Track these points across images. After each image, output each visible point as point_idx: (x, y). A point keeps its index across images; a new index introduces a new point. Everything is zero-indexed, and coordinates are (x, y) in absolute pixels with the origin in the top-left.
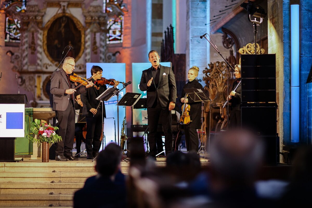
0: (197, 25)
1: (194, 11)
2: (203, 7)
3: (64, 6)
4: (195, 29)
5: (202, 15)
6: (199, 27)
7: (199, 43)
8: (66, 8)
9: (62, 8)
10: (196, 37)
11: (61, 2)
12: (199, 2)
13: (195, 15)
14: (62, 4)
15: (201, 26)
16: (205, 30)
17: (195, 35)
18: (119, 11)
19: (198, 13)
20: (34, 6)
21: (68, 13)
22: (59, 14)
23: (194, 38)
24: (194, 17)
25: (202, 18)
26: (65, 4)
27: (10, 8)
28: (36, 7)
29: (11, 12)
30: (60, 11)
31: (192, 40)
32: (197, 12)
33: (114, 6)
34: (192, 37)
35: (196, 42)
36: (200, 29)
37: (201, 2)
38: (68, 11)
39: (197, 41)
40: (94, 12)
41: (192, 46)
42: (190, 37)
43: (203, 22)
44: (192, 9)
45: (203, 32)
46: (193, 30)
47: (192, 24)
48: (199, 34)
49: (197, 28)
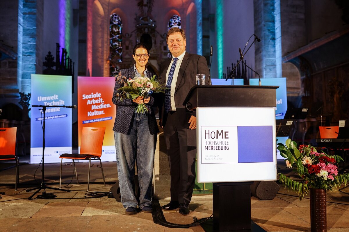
0: (269, 57)
1: (266, 47)
2: (273, 43)
4: (268, 60)
5: (272, 50)
7: (271, 70)
10: (268, 66)
12: (270, 40)
13: (268, 49)
15: (272, 57)
16: (274, 61)
17: (268, 64)
19: (270, 48)
24: (267, 51)
25: (272, 52)
31: (266, 68)
32: (268, 47)
34: (265, 66)
35: (268, 70)
36: (271, 60)
39: (270, 69)
41: (266, 72)
42: (264, 66)
43: (273, 55)
44: (265, 45)
45: (273, 62)
46: (266, 60)
47: (265, 56)
48: (270, 64)
49: (269, 60)
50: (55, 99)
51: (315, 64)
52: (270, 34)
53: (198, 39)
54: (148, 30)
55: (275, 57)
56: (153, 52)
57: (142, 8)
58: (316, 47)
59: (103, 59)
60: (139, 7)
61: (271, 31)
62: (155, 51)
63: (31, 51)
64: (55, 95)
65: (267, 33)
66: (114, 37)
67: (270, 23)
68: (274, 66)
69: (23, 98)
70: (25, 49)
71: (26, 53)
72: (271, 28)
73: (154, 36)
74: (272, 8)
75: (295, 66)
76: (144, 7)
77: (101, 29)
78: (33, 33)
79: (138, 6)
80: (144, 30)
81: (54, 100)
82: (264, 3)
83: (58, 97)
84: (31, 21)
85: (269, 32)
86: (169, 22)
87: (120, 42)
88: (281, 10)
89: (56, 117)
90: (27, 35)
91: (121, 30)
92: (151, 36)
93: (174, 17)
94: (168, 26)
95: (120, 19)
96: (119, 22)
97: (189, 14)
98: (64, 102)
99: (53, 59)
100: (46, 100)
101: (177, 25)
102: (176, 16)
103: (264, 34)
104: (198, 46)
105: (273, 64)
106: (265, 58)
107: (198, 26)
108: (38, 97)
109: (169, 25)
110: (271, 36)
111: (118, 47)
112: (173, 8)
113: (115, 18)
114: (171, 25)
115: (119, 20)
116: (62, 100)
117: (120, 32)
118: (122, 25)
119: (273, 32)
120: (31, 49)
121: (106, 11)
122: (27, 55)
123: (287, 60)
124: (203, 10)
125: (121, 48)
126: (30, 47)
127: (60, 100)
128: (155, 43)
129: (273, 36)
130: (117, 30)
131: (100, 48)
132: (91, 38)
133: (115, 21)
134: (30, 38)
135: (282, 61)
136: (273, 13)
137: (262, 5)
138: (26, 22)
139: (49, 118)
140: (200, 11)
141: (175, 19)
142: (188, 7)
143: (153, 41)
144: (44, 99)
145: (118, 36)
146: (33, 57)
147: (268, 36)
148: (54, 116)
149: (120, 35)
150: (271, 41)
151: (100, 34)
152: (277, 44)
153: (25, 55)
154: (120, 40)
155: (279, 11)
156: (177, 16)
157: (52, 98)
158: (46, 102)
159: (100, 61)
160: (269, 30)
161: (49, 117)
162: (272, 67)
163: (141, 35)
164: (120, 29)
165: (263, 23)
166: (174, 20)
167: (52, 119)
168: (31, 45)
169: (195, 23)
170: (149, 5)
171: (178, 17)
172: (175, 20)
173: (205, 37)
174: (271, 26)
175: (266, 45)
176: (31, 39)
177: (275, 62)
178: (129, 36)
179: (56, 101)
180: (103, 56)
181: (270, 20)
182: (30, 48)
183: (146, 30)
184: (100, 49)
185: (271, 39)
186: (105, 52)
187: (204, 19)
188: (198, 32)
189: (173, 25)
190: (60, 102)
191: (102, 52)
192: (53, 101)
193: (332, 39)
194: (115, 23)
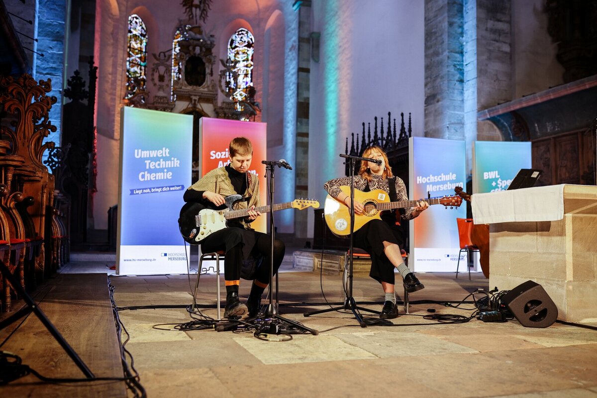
0: (454, 110)
1: (451, 93)
2: (461, 88)
3: (195, 100)
4: (452, 114)
5: (459, 98)
6: (457, 112)
7: (456, 131)
8: (197, 103)
9: (193, 102)
10: (453, 124)
11: (191, 95)
13: (453, 97)
14: (194, 98)
15: (458, 111)
16: (462, 116)
17: (452, 121)
18: (252, 110)
19: (455, 95)
20: (163, 97)
21: (199, 109)
22: (189, 108)
23: (451, 125)
24: (451, 100)
25: (459, 102)
26: (197, 98)
27: (136, 98)
28: (165, 99)
29: (136, 103)
30: (190, 106)
31: (449, 127)
32: (454, 93)
33: (246, 104)
34: (449, 124)
35: (453, 131)
36: (457, 114)
37: (458, 83)
38: (199, 106)
39: (454, 129)
40: (227, 108)
41: (449, 135)
42: (446, 123)
43: (460, 107)
44: (448, 90)
45: (460, 118)
46: (450, 115)
47: (448, 107)
48: (456, 121)
49: (455, 113)
50: (164, 155)
51: (536, 125)
52: (456, 72)
53: (286, 74)
54: (201, 50)
55: (463, 111)
56: (206, 90)
57: (191, 10)
58: (552, 97)
59: (115, 95)
60: (185, 8)
61: (458, 67)
62: (210, 88)
63: (54, 65)
64: (164, 149)
65: (452, 69)
66: (133, 58)
67: (457, 55)
68: (461, 125)
69: (52, 153)
70: (41, 61)
71: (45, 69)
72: (458, 63)
73: (210, 61)
74: (460, 30)
75: (495, 127)
76: (194, 9)
77: (112, 41)
78: (58, 32)
79: (184, 6)
80: (194, 49)
81: (162, 157)
82: (448, 22)
83: (169, 153)
84: (54, 9)
85: (455, 70)
86: (230, 41)
87: (143, 68)
88: (477, 35)
89: (164, 189)
90: (47, 35)
91: (146, 46)
92: (204, 60)
93: (240, 33)
94: (229, 47)
95: (144, 26)
96: (143, 31)
97: (269, 29)
98: (178, 162)
99: (83, 85)
100: (148, 156)
101: (245, 46)
102: (244, 31)
103: (448, 71)
104: (286, 86)
105: (459, 122)
106: (448, 111)
107: (287, 51)
108: (136, 151)
109: (231, 45)
110: (458, 75)
111: (140, 76)
112: (241, 16)
113: (136, 22)
114: (233, 46)
115: (142, 28)
116: (176, 159)
117: (144, 50)
118: (147, 37)
119: (461, 70)
120: (54, 63)
121: (123, 8)
122: (45, 72)
123: (488, 117)
124: (300, 24)
125: (145, 77)
126: (52, 58)
127: (173, 159)
128: (212, 74)
129: (461, 76)
130: (139, 45)
131: (110, 74)
132: (98, 54)
133: (135, 29)
134: (53, 40)
135: (478, 117)
136: (461, 38)
137: (446, 24)
138: (44, 10)
139: (153, 190)
140: (294, 25)
141: (242, 35)
142: (269, 17)
143: (208, 71)
144: (145, 154)
145: (139, 56)
146: (57, 78)
147: (454, 75)
148: (162, 187)
149: (142, 55)
150: (457, 83)
151: (110, 49)
152: (467, 90)
153: (41, 73)
154: (142, 64)
155: (474, 37)
156: (246, 30)
157: (159, 153)
158: (150, 161)
159: (108, 98)
160: (455, 66)
161: (154, 188)
162: (458, 126)
163: (187, 58)
164: (144, 44)
165: (446, 53)
166: (240, 36)
167: (157, 192)
168: (53, 54)
169: (283, 45)
170: (202, 6)
171: (247, 33)
172: (242, 38)
173: (302, 70)
174: (458, 59)
175: (451, 90)
176: (55, 42)
177: (463, 118)
178: (166, 58)
179: (166, 159)
180: (115, 89)
181: (457, 50)
182: (52, 61)
183: (198, 50)
184: (110, 76)
185: (457, 81)
186: (119, 83)
187: (301, 40)
188: (287, 61)
189: (237, 45)
190: (173, 162)
191: (114, 83)
192: (162, 160)
193: (587, 87)
194: (134, 32)
